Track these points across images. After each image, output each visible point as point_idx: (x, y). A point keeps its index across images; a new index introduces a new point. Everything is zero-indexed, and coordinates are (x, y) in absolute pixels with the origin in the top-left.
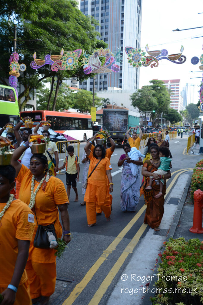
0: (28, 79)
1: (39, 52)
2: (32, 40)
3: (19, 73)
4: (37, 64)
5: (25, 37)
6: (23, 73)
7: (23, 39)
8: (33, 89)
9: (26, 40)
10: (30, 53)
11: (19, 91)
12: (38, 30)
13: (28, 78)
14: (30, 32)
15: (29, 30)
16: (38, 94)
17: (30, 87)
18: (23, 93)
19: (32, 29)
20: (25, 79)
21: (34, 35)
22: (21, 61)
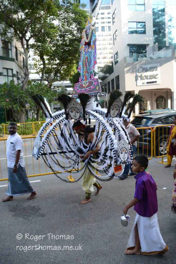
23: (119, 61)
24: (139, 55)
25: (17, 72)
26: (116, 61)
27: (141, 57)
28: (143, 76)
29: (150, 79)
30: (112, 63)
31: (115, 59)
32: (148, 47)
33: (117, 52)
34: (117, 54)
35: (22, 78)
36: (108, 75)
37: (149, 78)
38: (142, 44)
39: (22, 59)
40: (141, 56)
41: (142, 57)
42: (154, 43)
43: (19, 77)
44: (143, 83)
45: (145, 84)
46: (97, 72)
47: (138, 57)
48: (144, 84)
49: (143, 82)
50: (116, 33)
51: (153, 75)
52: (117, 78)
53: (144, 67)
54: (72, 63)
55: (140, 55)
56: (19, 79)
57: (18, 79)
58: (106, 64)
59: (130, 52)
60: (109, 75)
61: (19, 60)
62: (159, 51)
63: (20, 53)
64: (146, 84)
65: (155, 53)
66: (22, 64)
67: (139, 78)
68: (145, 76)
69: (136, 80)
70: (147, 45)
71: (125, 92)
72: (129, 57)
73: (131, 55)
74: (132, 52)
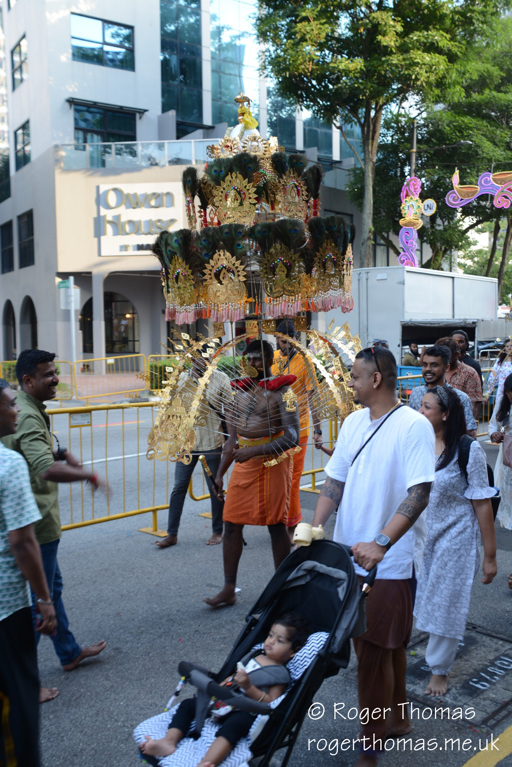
0: (440, 230)
1: (466, 169)
2: (449, 144)
3: (420, 220)
4: (460, 197)
5: (435, 141)
6: (428, 220)
7: (430, 147)
8: (451, 252)
9: (436, 147)
10: (445, 174)
11: (419, 259)
12: (463, 121)
13: (441, 228)
14: (447, 128)
15: (442, 125)
16: (462, 261)
17: (445, 248)
18: (429, 261)
19: (451, 122)
20: (433, 232)
21: (455, 133)
22: (424, 194)
23: (33, 158)
24: (110, 147)
26: (21, 153)
27: (117, 154)
28: (125, 223)
29: (146, 234)
31: (19, 147)
32: (140, 118)
33: (28, 121)
34: (24, 128)
37: (143, 230)
38: (121, 107)
40: (117, 149)
41: (120, 154)
42: (165, 109)
44: (124, 248)
45: (131, 252)
47: (106, 150)
48: (126, 250)
49: (122, 244)
50: (23, 44)
51: (159, 221)
52: (25, 219)
53: (126, 192)
55: (114, 145)
59: (77, 128)
62: (178, 138)
64: (134, 250)
65: (166, 146)
67: (109, 229)
68: (130, 222)
69: (99, 232)
70: (140, 113)
71: (55, 274)
72: (73, 147)
73: (81, 141)
74: (86, 131)
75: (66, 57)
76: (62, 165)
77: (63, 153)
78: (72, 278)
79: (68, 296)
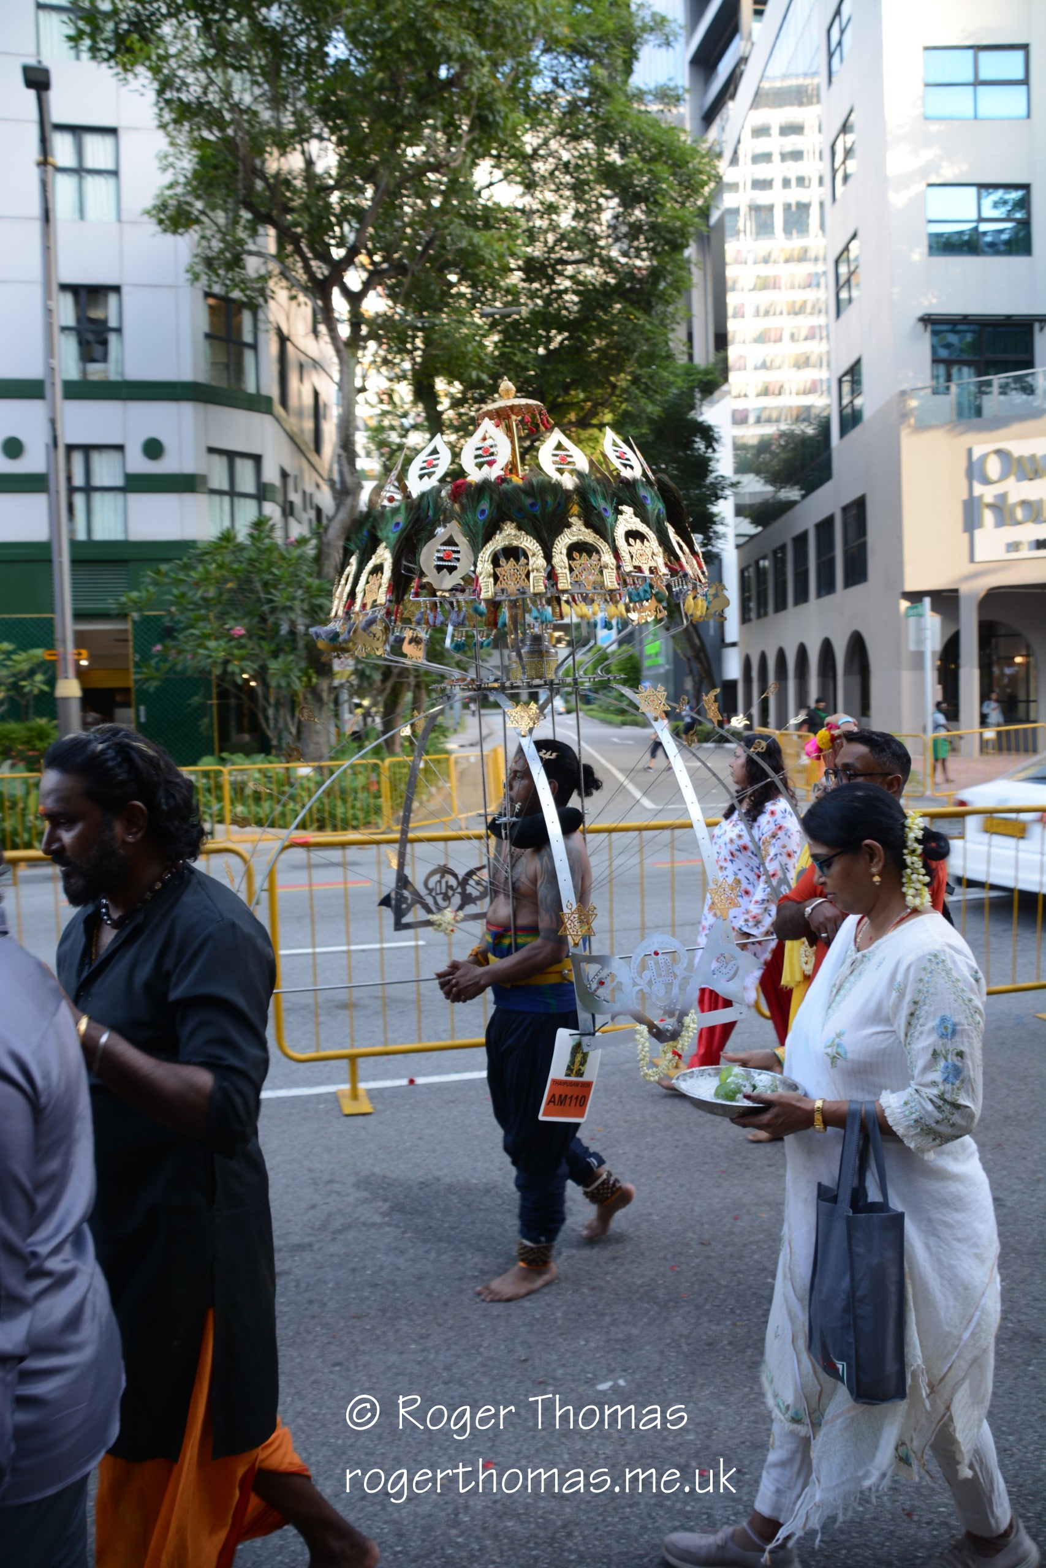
23: (867, 415)
24: (989, 383)
25: (284, 475)
26: (848, 410)
27: (1002, 393)
28: (1014, 505)
30: (825, 428)
31: (845, 402)
32: (1041, 330)
33: (858, 362)
34: (854, 372)
35: (305, 509)
36: (792, 493)
38: (1009, 317)
39: (308, 400)
40: (1000, 385)
41: (1007, 394)
43: (291, 503)
44: (1013, 547)
45: (1024, 552)
46: (735, 479)
47: (983, 389)
48: (1017, 550)
49: (1010, 540)
50: (854, 245)
52: (854, 512)
53: (1016, 454)
54: (594, 426)
55: (995, 379)
56: (292, 514)
57: (288, 510)
58: (783, 427)
59: (936, 360)
60: (804, 497)
61: (293, 401)
63: (301, 367)
64: (1030, 550)
66: (309, 425)
67: (989, 516)
68: (1020, 504)
69: (971, 523)
70: (1040, 321)
71: (899, 595)
72: (929, 391)
73: (942, 380)
74: (949, 363)
75: (919, 252)
76: (912, 421)
77: (913, 403)
78: (927, 601)
79: (920, 630)
